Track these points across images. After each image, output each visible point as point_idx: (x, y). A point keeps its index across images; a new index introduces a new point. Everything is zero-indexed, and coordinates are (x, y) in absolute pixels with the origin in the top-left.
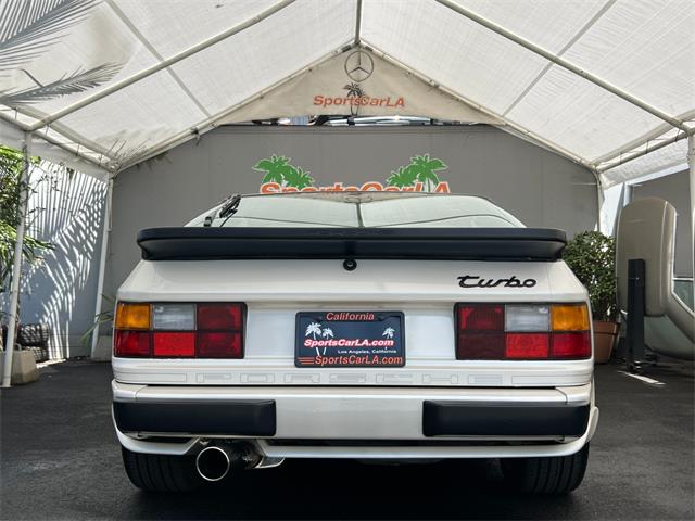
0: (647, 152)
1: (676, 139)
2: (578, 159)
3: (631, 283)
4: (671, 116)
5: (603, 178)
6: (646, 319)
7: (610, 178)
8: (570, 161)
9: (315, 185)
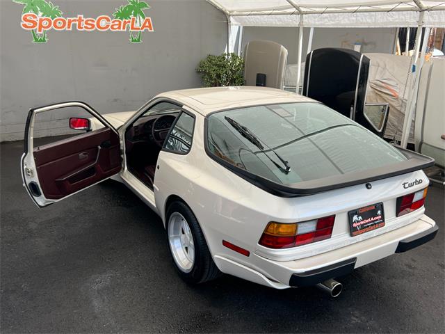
0: (270, 14)
1: (293, 13)
2: (221, 7)
4: (295, 3)
5: (231, 19)
7: (236, 20)
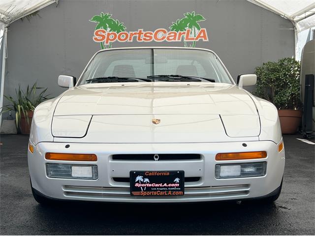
3: (307, 87)
5: (298, 25)
6: (313, 108)
7: (301, 26)
8: (279, 15)
9: (127, 30)
